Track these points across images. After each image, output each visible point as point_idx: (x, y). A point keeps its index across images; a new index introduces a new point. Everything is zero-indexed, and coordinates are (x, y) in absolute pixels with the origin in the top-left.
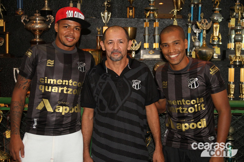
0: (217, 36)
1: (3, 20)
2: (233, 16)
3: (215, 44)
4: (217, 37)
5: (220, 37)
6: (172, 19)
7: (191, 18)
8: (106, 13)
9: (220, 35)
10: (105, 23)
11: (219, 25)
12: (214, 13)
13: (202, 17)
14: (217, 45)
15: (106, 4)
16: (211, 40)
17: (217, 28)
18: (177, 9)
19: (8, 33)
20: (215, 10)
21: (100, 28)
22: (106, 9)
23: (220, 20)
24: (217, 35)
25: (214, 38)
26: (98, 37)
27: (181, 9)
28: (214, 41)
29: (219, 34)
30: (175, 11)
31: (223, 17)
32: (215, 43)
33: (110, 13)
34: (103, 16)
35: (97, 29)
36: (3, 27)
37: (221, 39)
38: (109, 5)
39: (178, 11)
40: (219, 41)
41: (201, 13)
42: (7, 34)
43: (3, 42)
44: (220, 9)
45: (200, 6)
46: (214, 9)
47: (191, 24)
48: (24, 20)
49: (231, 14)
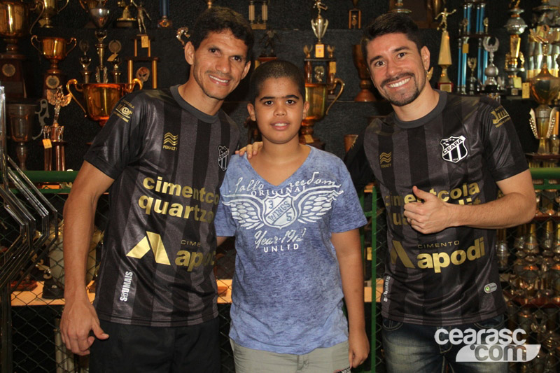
0: (515, 58)
1: (147, 37)
2: (539, 22)
3: (512, 72)
4: (516, 60)
5: (522, 60)
6: (438, 29)
7: (466, 27)
8: (320, 21)
9: (522, 56)
10: (318, 39)
11: (519, 39)
12: (510, 18)
13: (487, 25)
14: (515, 74)
15: (320, 5)
16: (506, 64)
17: (517, 43)
18: (448, 11)
19: (156, 58)
20: (513, 13)
21: (312, 48)
22: (321, 14)
23: (522, 30)
24: (517, 56)
25: (511, 61)
26: (309, 64)
27: (455, 10)
28: (510, 66)
29: (519, 55)
30: (445, 14)
31: (526, 24)
32: (513, 70)
33: (327, 22)
34: (315, 27)
35: (306, 49)
36: (147, 48)
37: (524, 63)
38: (324, 7)
39: (449, 16)
40: (519, 66)
41: (484, 18)
42: (155, 62)
43: (148, 75)
44: (522, 11)
45: (482, 6)
46: (512, 11)
47: (468, 38)
48: (183, 36)
49: (535, 19)
